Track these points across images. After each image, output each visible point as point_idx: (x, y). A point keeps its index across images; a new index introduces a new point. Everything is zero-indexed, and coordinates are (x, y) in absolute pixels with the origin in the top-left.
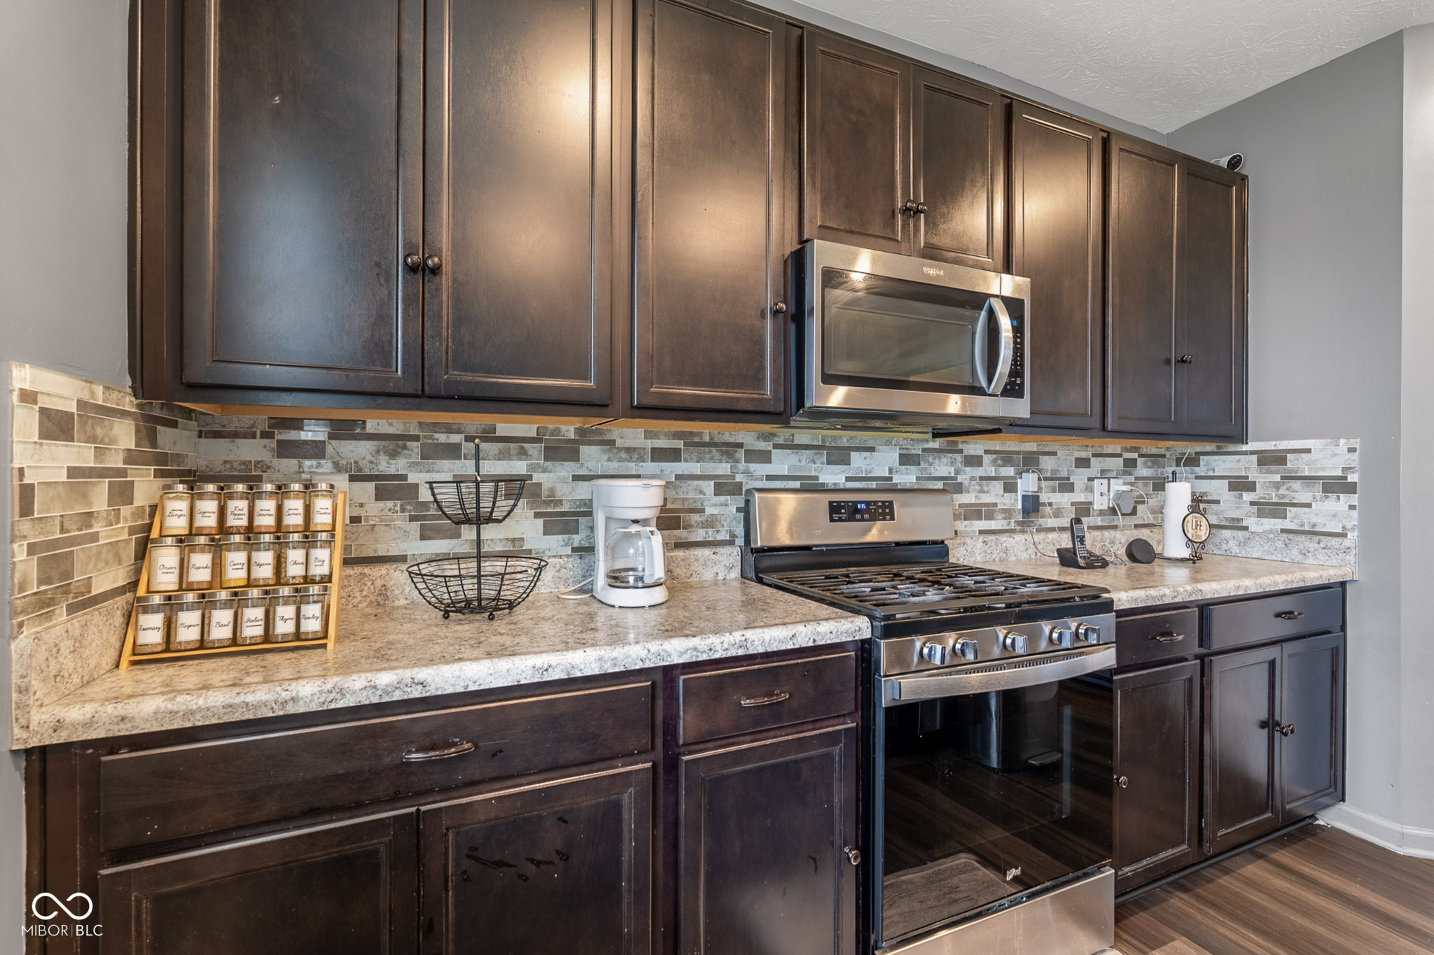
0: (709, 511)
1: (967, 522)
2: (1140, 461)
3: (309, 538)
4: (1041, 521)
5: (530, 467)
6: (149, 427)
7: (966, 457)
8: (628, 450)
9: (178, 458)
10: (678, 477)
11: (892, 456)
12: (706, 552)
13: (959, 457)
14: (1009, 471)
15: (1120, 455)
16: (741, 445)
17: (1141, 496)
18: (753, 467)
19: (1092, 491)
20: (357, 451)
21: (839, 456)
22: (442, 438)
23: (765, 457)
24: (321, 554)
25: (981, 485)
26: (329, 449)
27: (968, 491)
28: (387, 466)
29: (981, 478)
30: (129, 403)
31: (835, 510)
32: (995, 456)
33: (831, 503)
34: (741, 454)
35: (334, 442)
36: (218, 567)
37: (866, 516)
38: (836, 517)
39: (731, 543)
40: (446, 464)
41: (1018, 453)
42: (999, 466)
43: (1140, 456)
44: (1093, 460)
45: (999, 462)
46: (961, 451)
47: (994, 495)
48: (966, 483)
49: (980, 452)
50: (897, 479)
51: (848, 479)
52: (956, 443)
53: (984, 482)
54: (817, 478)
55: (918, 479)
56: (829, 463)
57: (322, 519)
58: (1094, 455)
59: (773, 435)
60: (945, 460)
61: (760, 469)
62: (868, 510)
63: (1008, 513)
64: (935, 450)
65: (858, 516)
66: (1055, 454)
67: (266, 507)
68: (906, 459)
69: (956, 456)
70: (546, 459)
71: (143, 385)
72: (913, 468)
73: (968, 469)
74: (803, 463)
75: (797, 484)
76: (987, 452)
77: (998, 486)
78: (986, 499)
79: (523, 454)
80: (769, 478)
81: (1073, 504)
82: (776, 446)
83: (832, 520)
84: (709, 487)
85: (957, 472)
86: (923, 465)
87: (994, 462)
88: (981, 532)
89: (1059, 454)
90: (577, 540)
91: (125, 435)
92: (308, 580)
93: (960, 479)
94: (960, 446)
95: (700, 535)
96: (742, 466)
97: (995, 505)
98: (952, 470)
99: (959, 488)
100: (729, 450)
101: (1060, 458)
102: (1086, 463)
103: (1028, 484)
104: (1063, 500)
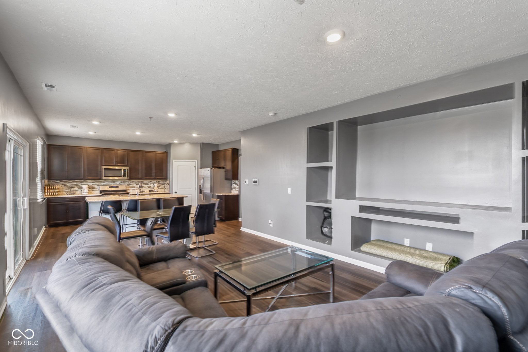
0: (96, 187)
3: (56, 189)
7: (131, 182)
8: (86, 182)
10: (92, 184)
11: (120, 182)
12: (95, 191)
15: (156, 181)
20: (62, 183)
21: (113, 182)
24: (57, 190)
25: (133, 184)
30: (47, 181)
31: (110, 187)
35: (60, 182)
36: (50, 191)
39: (99, 190)
41: (139, 181)
45: (136, 182)
47: (135, 185)
50: (120, 184)
52: (130, 180)
54: (110, 184)
55: (124, 184)
57: (57, 188)
63: (137, 187)
64: (128, 181)
65: (113, 188)
68: (121, 182)
75: (108, 185)
76: (134, 181)
77: (136, 185)
79: (78, 183)
80: (104, 184)
82: (106, 181)
84: (96, 185)
90: (81, 190)
92: (56, 192)
93: (130, 184)
95: (95, 189)
96: (100, 183)
100: (98, 182)
101: (146, 181)
102: (151, 182)
103: (140, 184)
104: (146, 186)
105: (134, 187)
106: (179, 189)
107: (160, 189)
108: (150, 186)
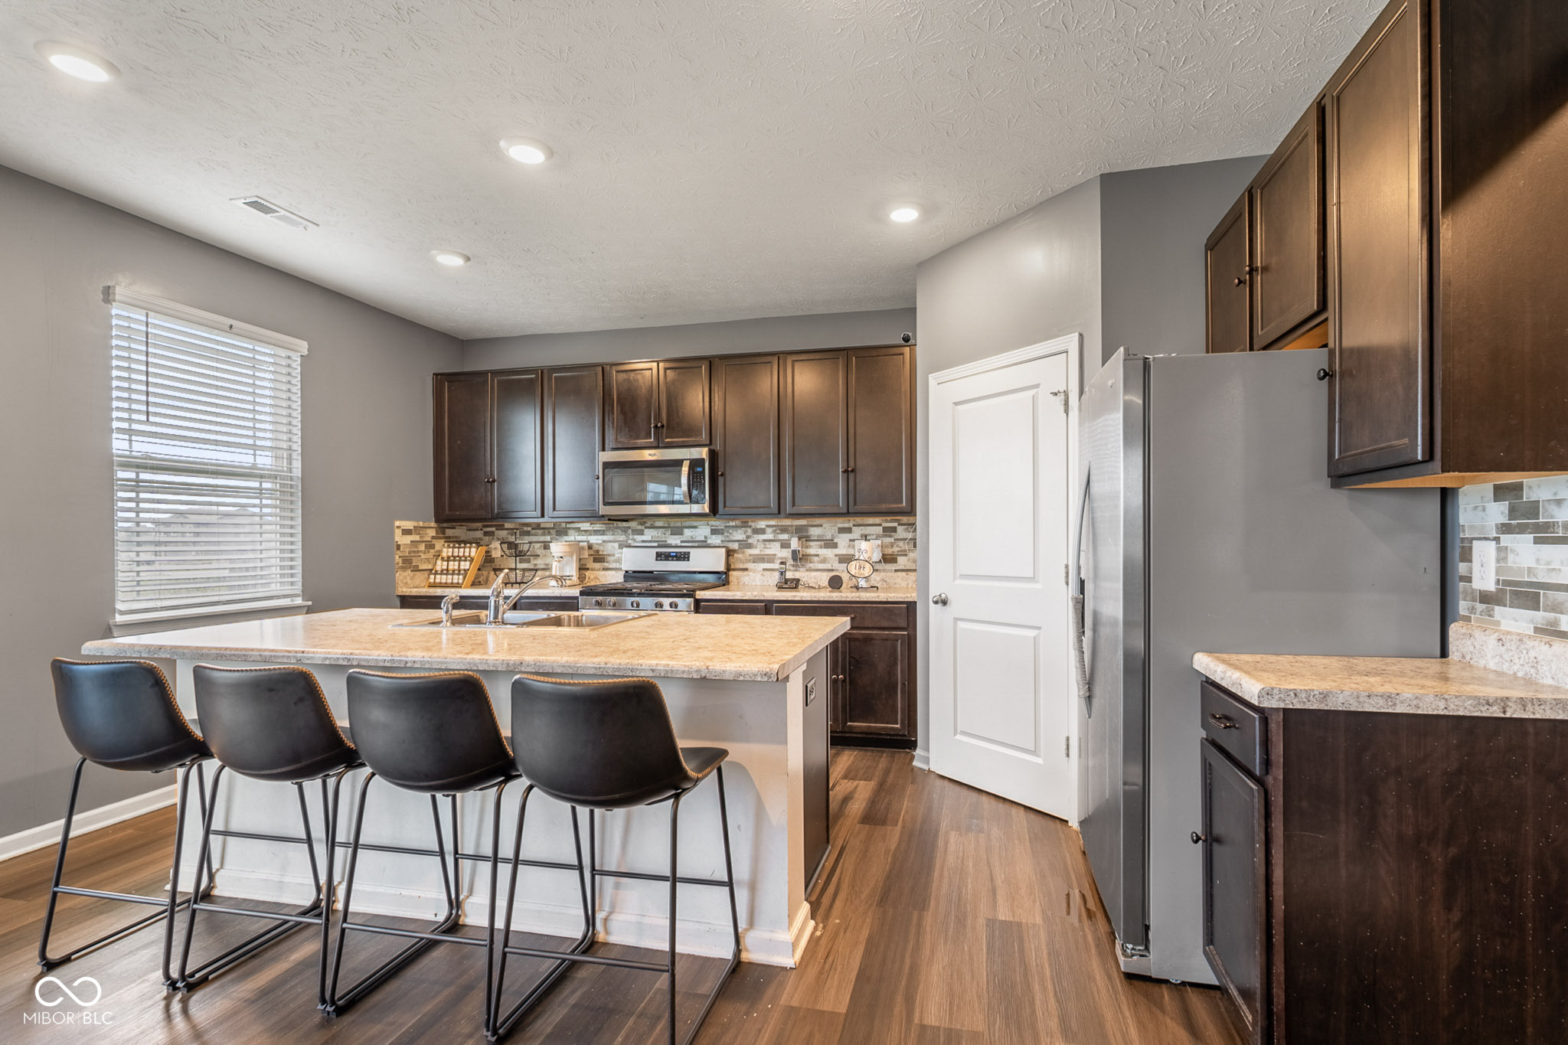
0: (617, 555)
1: (754, 564)
2: (900, 529)
3: (466, 559)
4: (811, 565)
5: (551, 538)
6: (441, 531)
7: (753, 529)
8: (585, 531)
9: (456, 537)
10: (604, 542)
12: (613, 572)
13: (749, 530)
14: (785, 536)
15: (880, 525)
16: (629, 528)
17: (905, 551)
18: (635, 537)
19: (854, 547)
20: (503, 534)
21: (678, 531)
22: (525, 529)
23: (641, 533)
25: (765, 544)
26: (496, 534)
27: (756, 548)
28: (512, 539)
29: (764, 541)
30: (433, 524)
31: (659, 556)
32: (774, 528)
33: (657, 553)
34: (630, 531)
35: (498, 531)
36: (448, 565)
37: (675, 559)
38: (659, 559)
40: (526, 537)
41: (792, 526)
42: (778, 534)
43: (899, 525)
44: (854, 528)
45: (778, 531)
46: (751, 526)
47: (775, 549)
48: (755, 543)
49: (763, 527)
50: (709, 541)
51: (682, 542)
52: (747, 522)
53: (767, 543)
54: (666, 541)
55: (722, 541)
56: (671, 534)
58: (854, 525)
59: (645, 522)
60: (740, 531)
61: (639, 538)
62: (676, 556)
64: (733, 527)
65: (670, 559)
66: (821, 526)
67: (467, 550)
68: (714, 532)
69: (748, 529)
70: (557, 535)
71: (439, 519)
72: (720, 536)
73: (755, 536)
74: (659, 534)
75: (656, 544)
76: (767, 526)
77: (778, 545)
78: (768, 552)
79: (549, 533)
80: (643, 541)
81: (836, 555)
82: (646, 528)
83: (657, 560)
84: (616, 545)
85: (748, 537)
86: (726, 534)
87: (774, 531)
88: (764, 570)
89: (824, 525)
91: (432, 533)
92: (462, 570)
93: (750, 541)
94: (750, 524)
95: (614, 565)
96: (631, 537)
97: (775, 555)
98: (745, 536)
99: (750, 546)
100: (625, 530)
101: (826, 528)
102: (849, 530)
103: (795, 543)
104: (829, 553)
105: (770, 559)
106: (964, 576)
107: (904, 574)
108: (851, 552)
